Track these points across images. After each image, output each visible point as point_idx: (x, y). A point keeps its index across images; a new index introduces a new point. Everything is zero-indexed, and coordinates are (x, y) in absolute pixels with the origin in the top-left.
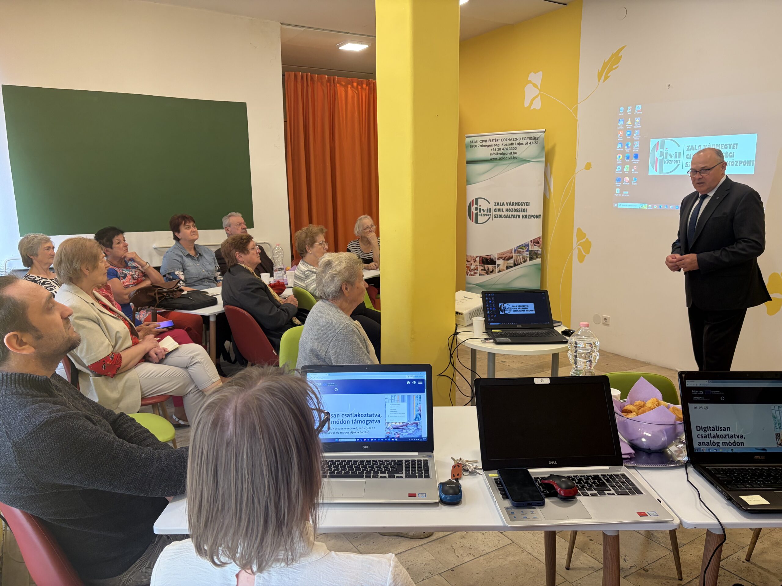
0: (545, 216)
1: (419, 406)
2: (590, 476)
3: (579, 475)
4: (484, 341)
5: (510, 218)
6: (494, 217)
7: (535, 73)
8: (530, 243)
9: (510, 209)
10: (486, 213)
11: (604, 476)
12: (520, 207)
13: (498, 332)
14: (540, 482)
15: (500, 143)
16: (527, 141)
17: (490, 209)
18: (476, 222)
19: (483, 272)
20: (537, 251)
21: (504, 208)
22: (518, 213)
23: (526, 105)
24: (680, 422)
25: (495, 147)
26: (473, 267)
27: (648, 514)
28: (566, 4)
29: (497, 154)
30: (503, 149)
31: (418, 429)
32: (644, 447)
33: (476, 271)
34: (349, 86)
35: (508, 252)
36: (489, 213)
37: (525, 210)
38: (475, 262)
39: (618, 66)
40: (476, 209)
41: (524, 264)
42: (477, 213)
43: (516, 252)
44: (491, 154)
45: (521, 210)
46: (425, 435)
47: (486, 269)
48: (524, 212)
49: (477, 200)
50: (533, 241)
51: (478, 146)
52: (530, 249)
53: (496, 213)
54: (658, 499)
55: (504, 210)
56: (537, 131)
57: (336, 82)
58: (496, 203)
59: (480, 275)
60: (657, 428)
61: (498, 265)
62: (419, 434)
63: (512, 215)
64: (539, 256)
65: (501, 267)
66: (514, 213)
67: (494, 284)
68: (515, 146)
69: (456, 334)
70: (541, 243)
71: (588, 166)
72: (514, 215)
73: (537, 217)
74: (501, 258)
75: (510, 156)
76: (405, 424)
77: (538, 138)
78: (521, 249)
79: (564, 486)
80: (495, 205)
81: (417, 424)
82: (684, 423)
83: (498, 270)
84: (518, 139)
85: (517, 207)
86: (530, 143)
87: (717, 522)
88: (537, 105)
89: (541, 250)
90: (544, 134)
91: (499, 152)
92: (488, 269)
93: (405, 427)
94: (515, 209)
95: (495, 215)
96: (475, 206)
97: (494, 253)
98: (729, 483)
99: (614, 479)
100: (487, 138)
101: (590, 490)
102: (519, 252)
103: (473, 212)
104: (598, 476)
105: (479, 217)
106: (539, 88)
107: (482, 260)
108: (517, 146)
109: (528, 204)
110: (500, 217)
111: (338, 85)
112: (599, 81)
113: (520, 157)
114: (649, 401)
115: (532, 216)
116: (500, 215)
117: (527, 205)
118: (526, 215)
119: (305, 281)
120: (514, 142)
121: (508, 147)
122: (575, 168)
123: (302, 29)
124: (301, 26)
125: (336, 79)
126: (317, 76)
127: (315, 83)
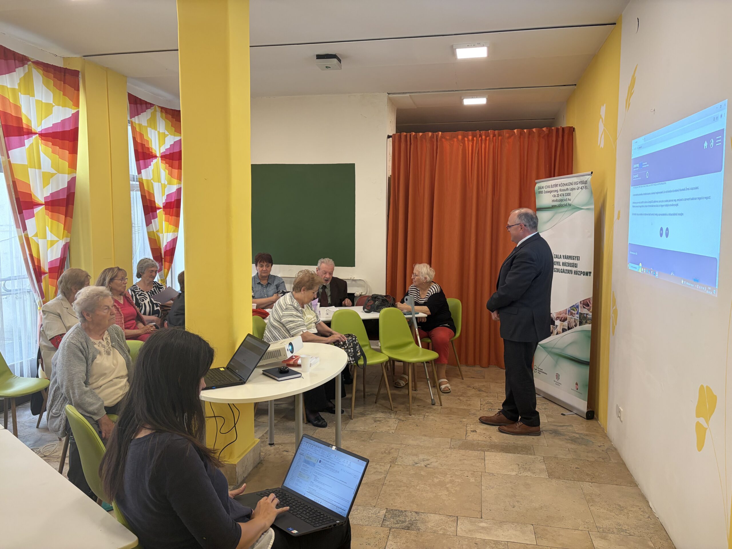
0: (596, 274)
5: (565, 273)
7: (603, 106)
8: (579, 304)
9: (565, 263)
12: (573, 261)
15: (558, 188)
16: (578, 185)
20: (587, 314)
21: (561, 261)
22: (571, 268)
23: (599, 143)
25: (555, 193)
28: (615, 24)
29: (556, 200)
30: (561, 195)
35: (563, 312)
43: (569, 313)
44: (553, 201)
45: (573, 265)
48: (575, 267)
50: (582, 302)
51: (544, 192)
52: (579, 311)
55: (561, 264)
56: (586, 174)
61: (557, 326)
64: (588, 322)
70: (591, 305)
71: (619, 216)
72: (568, 270)
73: (587, 274)
74: (559, 318)
75: (565, 203)
77: (586, 182)
78: (573, 310)
83: (556, 332)
84: (571, 184)
85: (570, 261)
86: (581, 188)
89: (591, 314)
90: (591, 177)
91: (559, 198)
94: (568, 263)
100: (550, 183)
102: (572, 314)
106: (604, 123)
108: (571, 192)
109: (578, 258)
112: (626, 110)
113: (573, 204)
115: (581, 272)
118: (577, 271)
120: (569, 187)
121: (565, 193)
122: (614, 217)
123: (408, 95)
124: (406, 93)
125: (440, 135)
126: (421, 134)
127: (419, 140)
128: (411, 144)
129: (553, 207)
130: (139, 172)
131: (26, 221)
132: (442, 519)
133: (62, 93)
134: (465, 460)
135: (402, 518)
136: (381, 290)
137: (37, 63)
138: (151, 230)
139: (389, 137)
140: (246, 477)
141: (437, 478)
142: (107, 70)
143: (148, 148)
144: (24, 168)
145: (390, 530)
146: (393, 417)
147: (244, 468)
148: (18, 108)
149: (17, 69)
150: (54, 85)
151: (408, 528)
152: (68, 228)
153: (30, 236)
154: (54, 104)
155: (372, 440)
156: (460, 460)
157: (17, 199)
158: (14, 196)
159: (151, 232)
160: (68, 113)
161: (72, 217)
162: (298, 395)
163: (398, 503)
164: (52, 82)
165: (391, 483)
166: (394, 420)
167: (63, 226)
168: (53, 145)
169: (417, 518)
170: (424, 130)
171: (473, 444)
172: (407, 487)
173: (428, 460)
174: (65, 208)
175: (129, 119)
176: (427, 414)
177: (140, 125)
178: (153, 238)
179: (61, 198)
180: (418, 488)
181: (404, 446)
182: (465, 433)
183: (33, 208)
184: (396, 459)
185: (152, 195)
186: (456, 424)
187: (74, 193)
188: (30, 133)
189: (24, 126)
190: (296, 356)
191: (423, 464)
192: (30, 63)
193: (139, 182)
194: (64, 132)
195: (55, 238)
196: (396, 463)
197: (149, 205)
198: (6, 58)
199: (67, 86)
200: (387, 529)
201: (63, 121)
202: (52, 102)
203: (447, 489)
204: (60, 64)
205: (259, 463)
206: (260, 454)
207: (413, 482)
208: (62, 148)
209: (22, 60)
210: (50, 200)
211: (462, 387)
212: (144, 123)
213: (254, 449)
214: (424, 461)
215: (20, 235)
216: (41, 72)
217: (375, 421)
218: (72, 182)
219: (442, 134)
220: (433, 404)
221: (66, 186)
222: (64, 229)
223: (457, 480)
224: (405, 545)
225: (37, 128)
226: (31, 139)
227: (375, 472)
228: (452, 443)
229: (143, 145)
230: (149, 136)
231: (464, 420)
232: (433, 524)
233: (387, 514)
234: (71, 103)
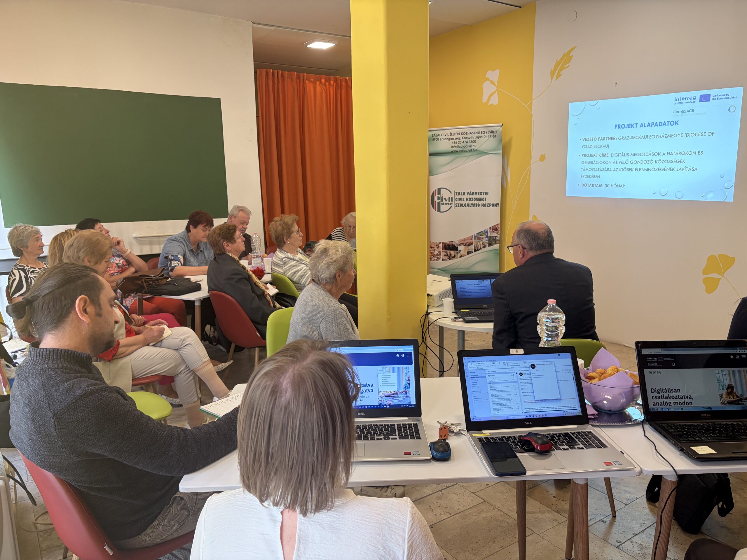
0: (503, 205)
1: (408, 376)
2: (562, 434)
3: (551, 433)
4: (455, 319)
5: (470, 206)
6: (455, 205)
7: (493, 71)
8: (489, 230)
9: (470, 198)
10: (448, 202)
11: (573, 433)
12: (480, 196)
13: (467, 312)
14: (518, 440)
15: (460, 136)
16: (485, 134)
17: (452, 198)
18: (439, 211)
19: (446, 258)
20: (496, 237)
21: (465, 197)
22: (477, 202)
23: (485, 100)
24: (637, 386)
25: (455, 141)
26: (436, 253)
27: (613, 464)
28: (520, 7)
29: (458, 147)
30: (463, 142)
31: (407, 396)
32: (606, 409)
33: (439, 257)
34: (318, 83)
35: (468, 238)
36: (451, 202)
37: (484, 200)
38: (438, 248)
39: (569, 66)
40: (439, 198)
41: (483, 250)
42: (440, 202)
43: (476, 238)
44: (452, 147)
45: (480, 199)
46: (413, 401)
47: (449, 254)
48: (483, 201)
49: (439, 190)
50: (491, 228)
51: (440, 139)
52: (489, 235)
53: (457, 202)
54: (621, 451)
55: (465, 199)
56: (496, 126)
57: (305, 78)
58: (457, 193)
59: (443, 260)
60: (617, 391)
61: (460, 251)
62: (409, 401)
63: (472, 204)
64: (497, 242)
65: (462, 253)
66: (474, 202)
67: (456, 269)
68: (474, 139)
69: (428, 314)
70: (499, 229)
71: (542, 158)
72: (474, 204)
73: (496, 205)
74: (463, 244)
75: (469, 148)
76: (395, 392)
77: (496, 132)
78: (481, 235)
79: (540, 442)
80: (456, 195)
81: (406, 392)
82: (640, 386)
83: (460, 255)
84: (477, 133)
85: (476, 196)
86: (489, 137)
87: (672, 469)
88: (495, 101)
89: (499, 236)
90: (501, 128)
91: (460, 145)
92: (451, 255)
93: (396, 395)
94: (475, 198)
95: (456, 204)
96: (437, 196)
97: (456, 239)
98: (680, 436)
99: (582, 436)
100: (448, 132)
101: (562, 445)
102: (479, 238)
103: (436, 202)
104: (568, 434)
105: (441, 206)
106: (497, 85)
107: (445, 246)
108: (476, 139)
109: (487, 193)
110: (461, 206)
111: (307, 82)
112: (552, 78)
113: (479, 149)
114: (609, 368)
115: (490, 204)
116: (461, 204)
117: (486, 195)
118: (485, 204)
119: (283, 267)
120: (473, 136)
121: (468, 140)
122: (531, 159)
123: (273, 28)
124: (271, 26)
125: (305, 76)
127: (286, 79)
128: (278, 82)
129: (453, 152)
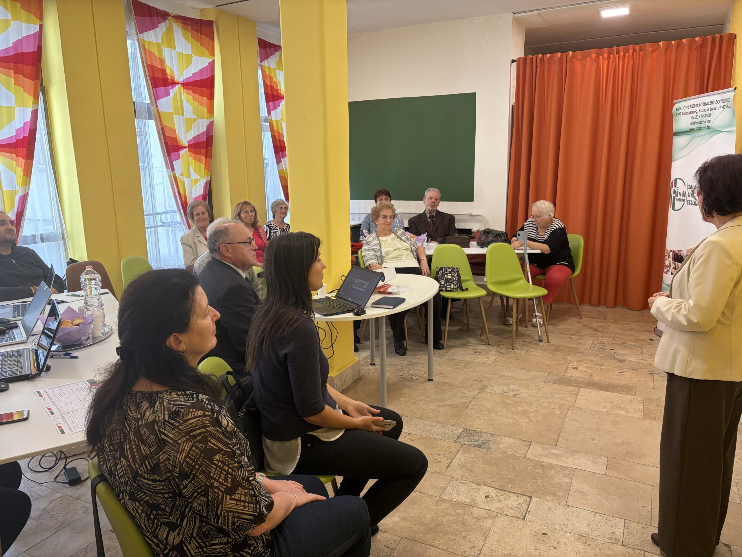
6: (687, 203)
10: (681, 197)
15: (698, 109)
16: (720, 104)
17: (685, 192)
18: (674, 208)
25: (694, 115)
29: (695, 123)
30: (700, 117)
36: (684, 198)
40: (675, 192)
42: (675, 197)
44: (690, 124)
49: (676, 181)
51: (682, 114)
53: (689, 199)
56: (729, 91)
68: (709, 112)
75: (704, 125)
77: (729, 100)
80: (689, 188)
84: (712, 103)
86: (723, 107)
90: (733, 95)
91: (696, 120)
96: (673, 188)
100: (689, 103)
103: (671, 196)
105: (676, 202)
110: (691, 204)
113: (714, 126)
116: (692, 201)
120: (709, 107)
121: (704, 113)
123: (536, 12)
124: (534, 10)
125: (570, 55)
126: (548, 55)
127: (546, 63)
128: (537, 67)
129: (691, 131)
130: (269, 114)
131: (174, 162)
132: (515, 443)
133: (199, 43)
134: (556, 393)
135: (476, 438)
136: (500, 226)
137: (178, 18)
138: (281, 169)
139: (513, 61)
140: (345, 390)
141: (522, 407)
142: (237, 17)
143: (277, 90)
144: (170, 115)
145: (462, 446)
146: (495, 350)
147: (343, 382)
148: (162, 61)
149: (159, 25)
150: (193, 37)
151: (480, 446)
152: (209, 168)
153: (177, 175)
154: (192, 55)
155: (467, 368)
156: (551, 393)
157: (166, 143)
158: (163, 141)
159: (281, 170)
160: (205, 62)
161: (211, 158)
162: (381, 317)
163: (476, 425)
164: (190, 34)
165: (475, 407)
166: (495, 352)
167: (204, 166)
168: (193, 93)
169: (491, 439)
170: (552, 51)
171: (569, 380)
172: (489, 412)
173: (517, 390)
174: (205, 150)
175: (259, 62)
176: (531, 350)
177: (269, 68)
178: (283, 176)
179: (202, 140)
180: (500, 414)
181: (498, 376)
182: (565, 369)
183: (179, 151)
184: (486, 387)
185: (281, 135)
186: (558, 360)
187: (212, 136)
188: (174, 83)
189: (169, 77)
190: (387, 285)
191: (511, 394)
192: (170, 18)
193: (269, 123)
194: (202, 80)
195: (198, 177)
196: (485, 391)
197: (279, 145)
198: (150, 16)
199: (203, 36)
200: (459, 445)
201: (202, 70)
202: (191, 53)
203: (529, 418)
204: (197, 16)
205: (358, 379)
206: (359, 371)
207: (496, 408)
208: (201, 95)
209: (163, 15)
210: (193, 143)
211: (578, 327)
212: (273, 66)
213: (353, 366)
214: (513, 390)
215: (170, 174)
216: (180, 25)
217: (475, 352)
218: (211, 127)
219: (572, 54)
220: (541, 341)
221: (205, 129)
222: (205, 169)
223: (542, 411)
224: (472, 460)
225: (180, 78)
226: (175, 88)
227: (461, 396)
228: (548, 378)
229: (272, 87)
230: (278, 78)
231: (568, 357)
232: (505, 446)
233: (463, 433)
234: (207, 52)
